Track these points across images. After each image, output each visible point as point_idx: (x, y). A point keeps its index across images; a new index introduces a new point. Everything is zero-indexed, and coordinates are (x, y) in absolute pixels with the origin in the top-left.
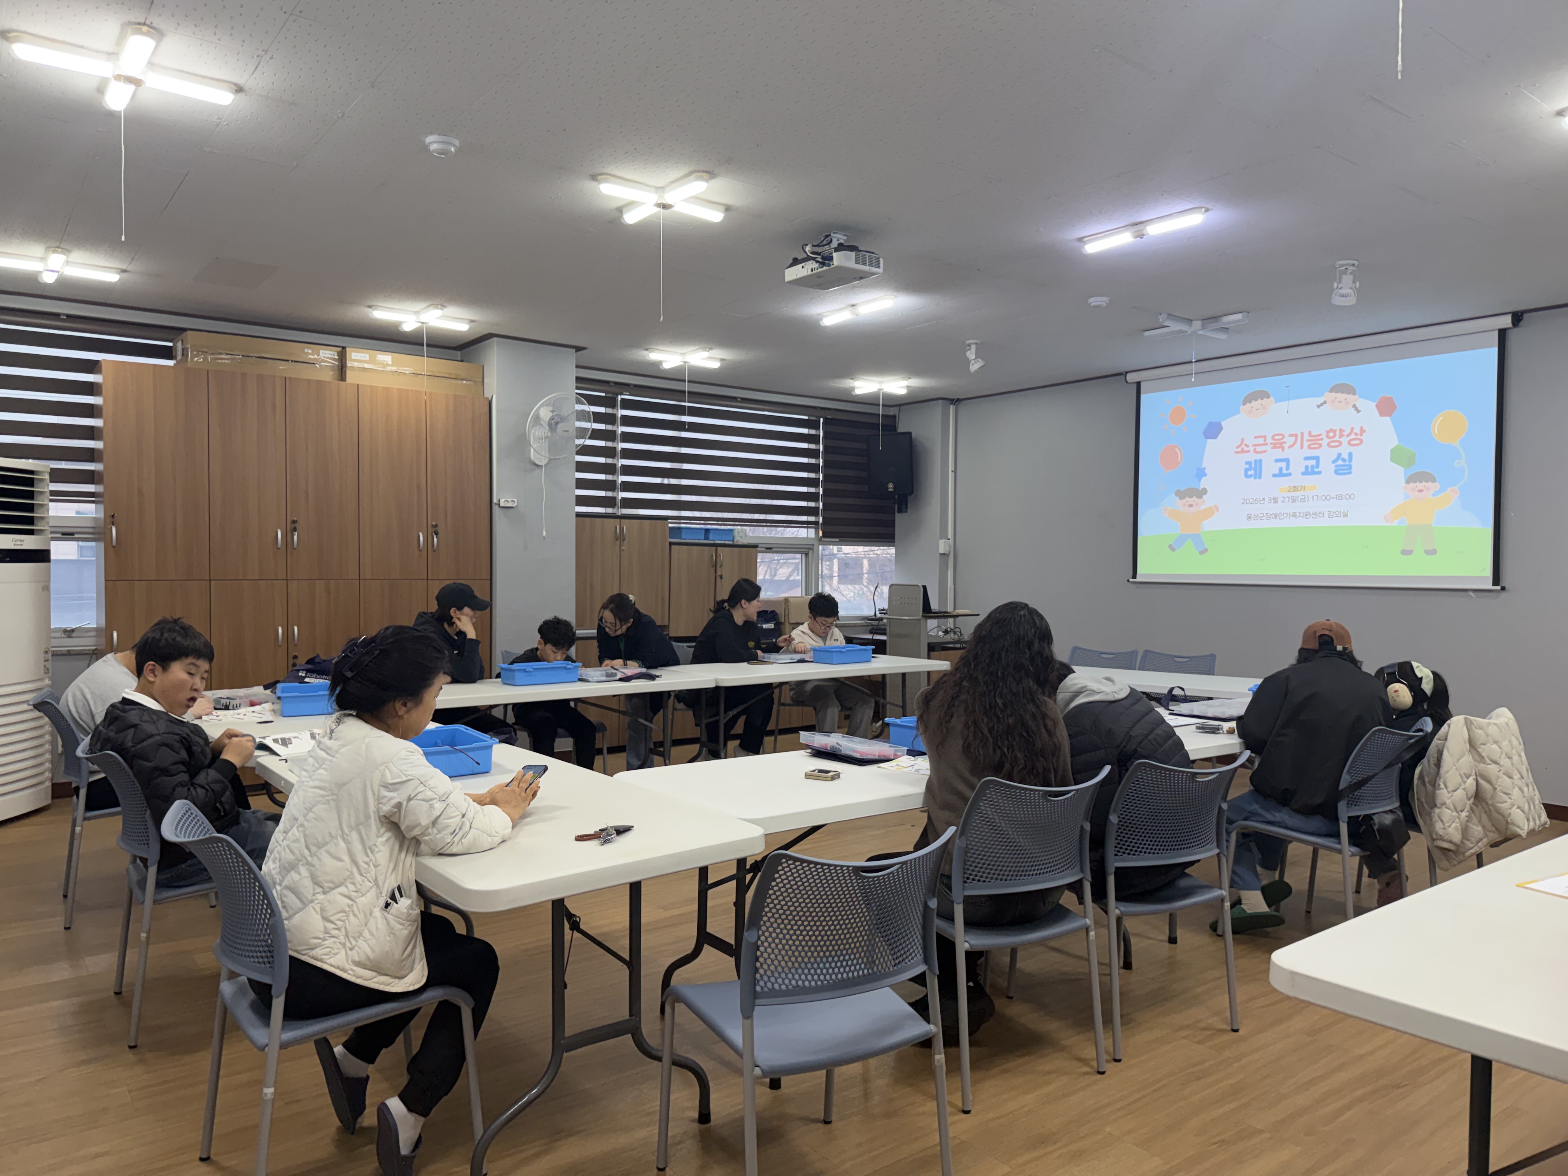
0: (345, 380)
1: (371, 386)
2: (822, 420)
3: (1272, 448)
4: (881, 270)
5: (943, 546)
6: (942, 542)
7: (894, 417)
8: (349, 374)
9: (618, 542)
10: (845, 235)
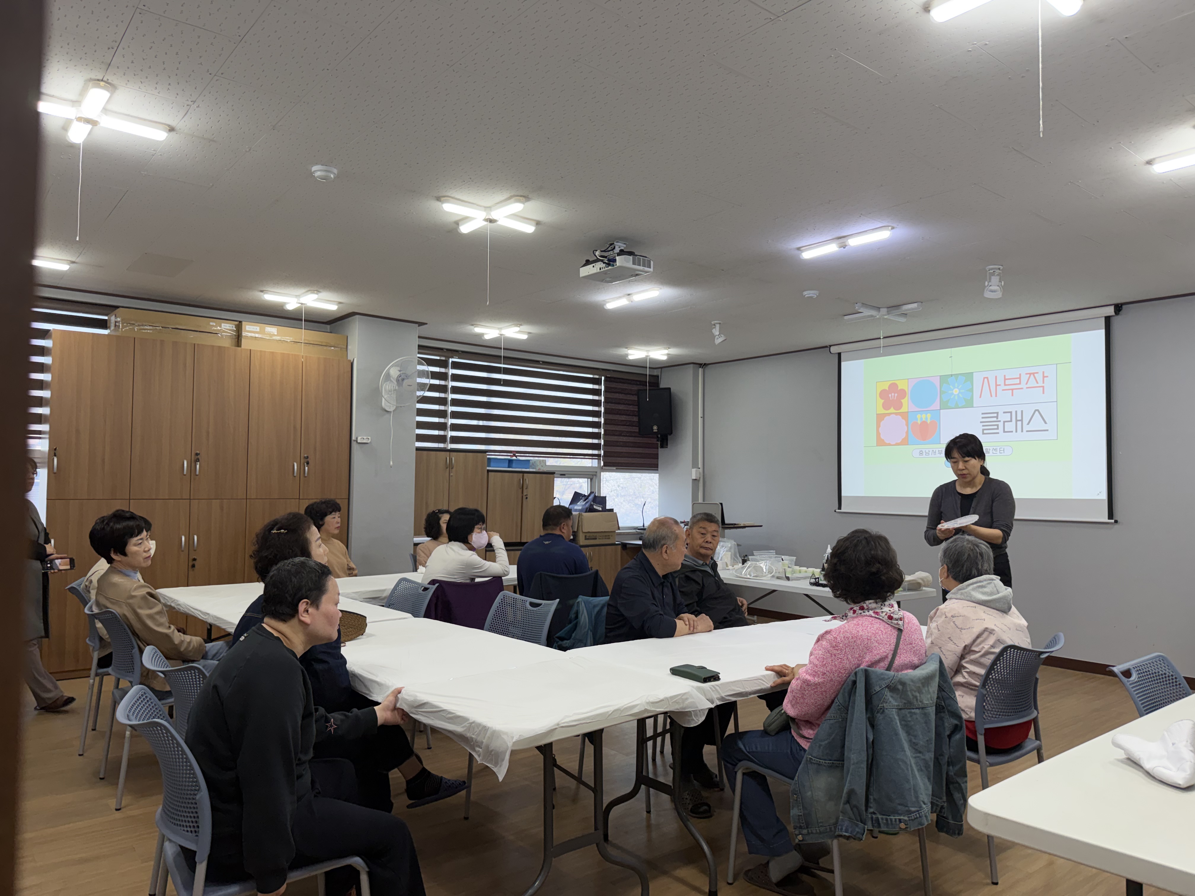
0: (241, 347)
1: (261, 351)
2: (603, 378)
4: (651, 270)
5: (694, 474)
6: (694, 470)
7: (658, 376)
8: (244, 342)
9: (448, 469)
10: (625, 244)
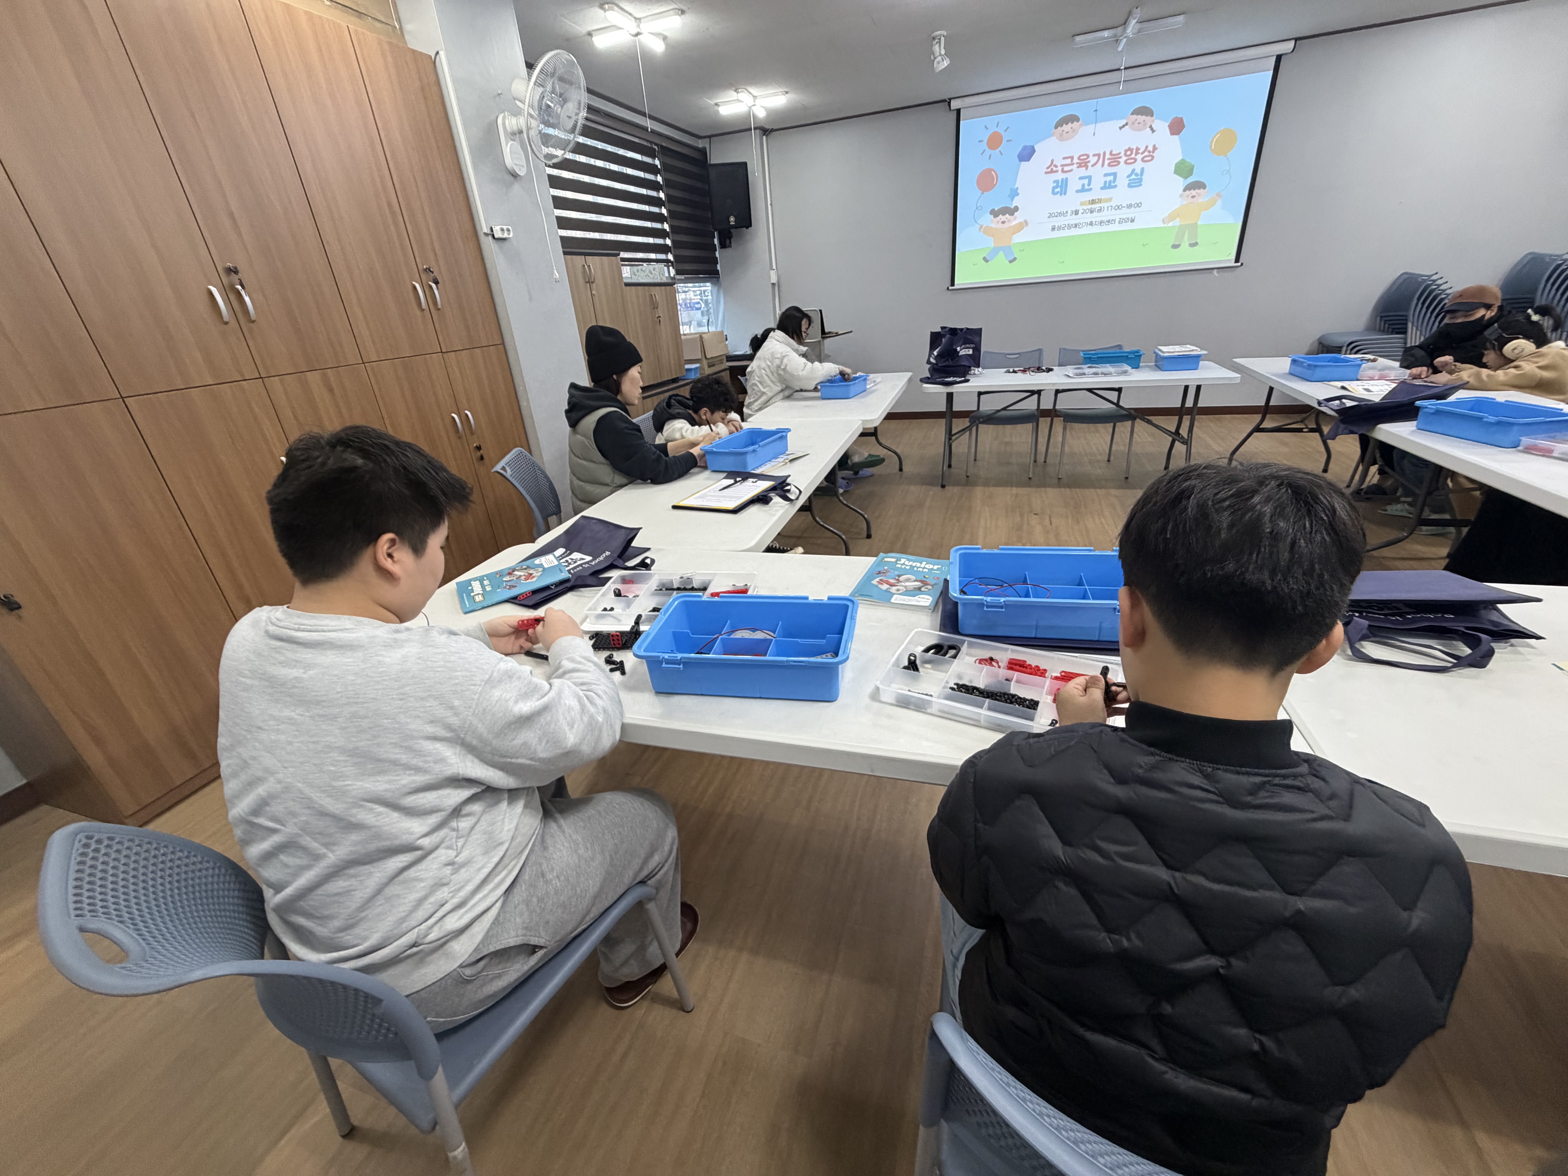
2: (657, 148)
3: (1078, 167)
5: (774, 277)
6: (772, 273)
7: (704, 149)
9: (589, 285)
